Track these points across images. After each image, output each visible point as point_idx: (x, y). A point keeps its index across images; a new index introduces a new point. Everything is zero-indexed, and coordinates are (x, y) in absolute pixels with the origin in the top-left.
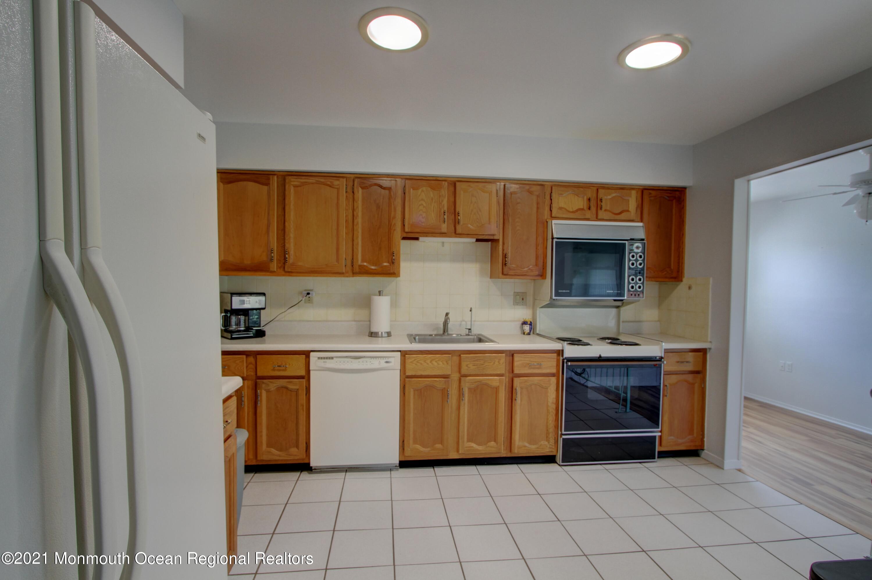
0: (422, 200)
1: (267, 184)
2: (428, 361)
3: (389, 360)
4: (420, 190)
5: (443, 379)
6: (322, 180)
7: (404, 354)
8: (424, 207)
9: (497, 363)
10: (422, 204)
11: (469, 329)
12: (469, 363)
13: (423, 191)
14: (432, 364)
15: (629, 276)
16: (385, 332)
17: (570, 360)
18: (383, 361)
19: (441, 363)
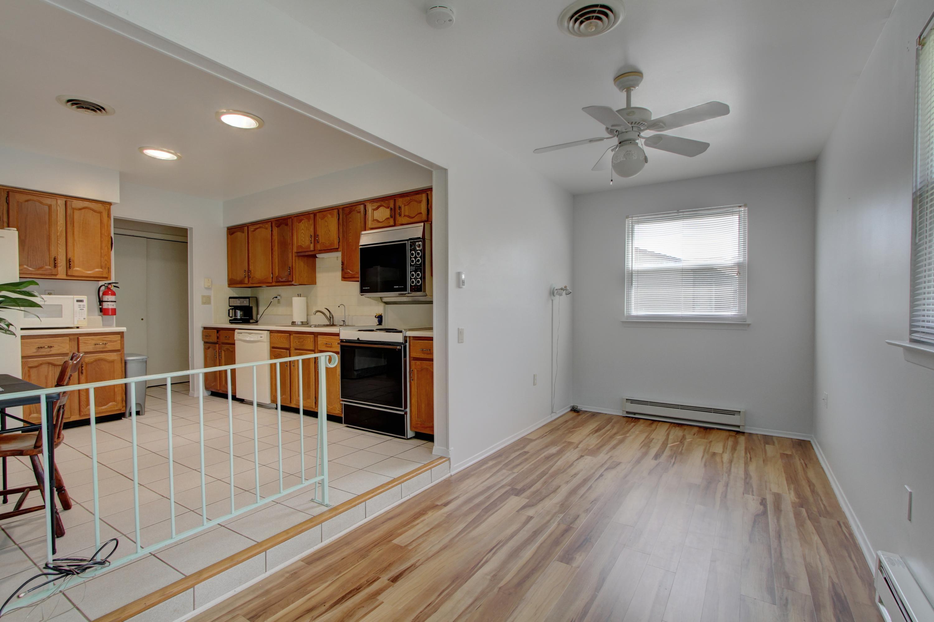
0: (303, 229)
1: (243, 232)
2: (279, 338)
3: (262, 336)
4: (301, 223)
5: (285, 350)
6: (261, 225)
7: (271, 332)
8: (303, 234)
9: (309, 342)
10: (302, 232)
11: (344, 321)
12: (296, 340)
13: (302, 223)
14: (281, 340)
15: (411, 272)
16: (300, 322)
17: (342, 341)
18: (259, 336)
19: (284, 339)
